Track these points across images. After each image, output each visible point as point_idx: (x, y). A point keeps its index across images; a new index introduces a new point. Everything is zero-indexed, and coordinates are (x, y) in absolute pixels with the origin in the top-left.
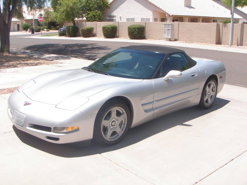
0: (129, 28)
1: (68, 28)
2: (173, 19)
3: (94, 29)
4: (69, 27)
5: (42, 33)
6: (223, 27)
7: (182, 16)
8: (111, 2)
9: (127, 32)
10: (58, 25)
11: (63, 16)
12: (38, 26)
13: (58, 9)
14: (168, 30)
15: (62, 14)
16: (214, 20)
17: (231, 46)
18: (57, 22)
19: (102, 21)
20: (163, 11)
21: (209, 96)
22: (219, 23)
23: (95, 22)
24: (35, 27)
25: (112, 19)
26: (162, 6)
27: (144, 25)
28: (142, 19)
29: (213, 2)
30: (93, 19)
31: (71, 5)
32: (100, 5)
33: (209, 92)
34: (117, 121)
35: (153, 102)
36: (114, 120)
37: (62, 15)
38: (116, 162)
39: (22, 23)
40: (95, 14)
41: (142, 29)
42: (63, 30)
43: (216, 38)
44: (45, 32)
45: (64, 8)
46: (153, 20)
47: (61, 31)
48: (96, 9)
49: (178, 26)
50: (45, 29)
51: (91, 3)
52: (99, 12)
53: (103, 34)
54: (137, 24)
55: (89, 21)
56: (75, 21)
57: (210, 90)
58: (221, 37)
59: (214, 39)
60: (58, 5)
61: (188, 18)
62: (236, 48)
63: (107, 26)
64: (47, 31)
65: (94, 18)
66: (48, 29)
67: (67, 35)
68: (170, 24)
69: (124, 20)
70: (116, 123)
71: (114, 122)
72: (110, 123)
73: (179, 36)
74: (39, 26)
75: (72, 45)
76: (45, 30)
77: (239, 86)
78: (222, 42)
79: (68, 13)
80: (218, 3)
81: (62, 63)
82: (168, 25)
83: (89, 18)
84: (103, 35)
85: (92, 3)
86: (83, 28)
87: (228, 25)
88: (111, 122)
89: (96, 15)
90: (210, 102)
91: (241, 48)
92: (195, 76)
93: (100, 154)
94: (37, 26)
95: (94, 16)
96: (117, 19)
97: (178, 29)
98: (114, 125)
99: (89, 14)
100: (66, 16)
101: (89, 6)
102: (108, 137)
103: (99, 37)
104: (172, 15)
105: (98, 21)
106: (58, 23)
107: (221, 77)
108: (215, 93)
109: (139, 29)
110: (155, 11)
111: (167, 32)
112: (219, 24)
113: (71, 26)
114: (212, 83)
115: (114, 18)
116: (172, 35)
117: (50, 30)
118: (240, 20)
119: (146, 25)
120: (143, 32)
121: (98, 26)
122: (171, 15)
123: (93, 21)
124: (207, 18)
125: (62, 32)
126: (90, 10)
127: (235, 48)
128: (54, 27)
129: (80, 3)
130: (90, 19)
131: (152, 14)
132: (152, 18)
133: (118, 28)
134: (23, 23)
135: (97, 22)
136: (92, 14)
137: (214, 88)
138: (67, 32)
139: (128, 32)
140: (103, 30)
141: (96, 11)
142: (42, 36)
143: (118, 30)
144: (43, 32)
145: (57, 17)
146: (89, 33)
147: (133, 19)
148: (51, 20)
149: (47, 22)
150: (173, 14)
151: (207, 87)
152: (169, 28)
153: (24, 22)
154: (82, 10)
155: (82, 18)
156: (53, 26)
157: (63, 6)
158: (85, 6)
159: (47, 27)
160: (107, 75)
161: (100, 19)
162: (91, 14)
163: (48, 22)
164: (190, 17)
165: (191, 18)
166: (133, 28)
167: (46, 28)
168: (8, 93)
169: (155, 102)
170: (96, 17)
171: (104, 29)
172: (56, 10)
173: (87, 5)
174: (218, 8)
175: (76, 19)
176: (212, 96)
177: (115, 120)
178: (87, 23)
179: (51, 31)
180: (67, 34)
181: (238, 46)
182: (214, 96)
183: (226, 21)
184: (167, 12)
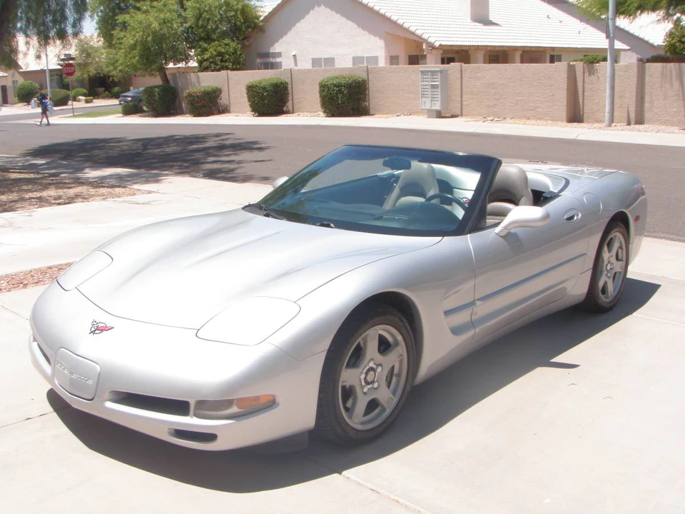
0: (323, 87)
1: (149, 91)
2: (443, 56)
3: (223, 93)
4: (151, 87)
5: (73, 109)
6: (587, 74)
7: (468, 48)
8: (267, 14)
9: (318, 95)
10: (115, 84)
11: (134, 57)
12: (60, 88)
13: (118, 39)
14: (433, 87)
15: (130, 53)
16: (553, 55)
17: (610, 125)
18: (113, 76)
19: (244, 70)
20: (413, 33)
21: (609, 275)
22: (574, 63)
23: (223, 73)
24: (52, 92)
25: (272, 63)
26: (410, 21)
27: (364, 76)
28: (356, 60)
29: (546, 5)
30: (217, 65)
31: (155, 25)
32: (235, 24)
33: (609, 262)
34: (379, 369)
35: (473, 303)
36: (371, 364)
37: (130, 56)
38: (397, 498)
39: (13, 82)
40: (223, 50)
41: (358, 87)
42: (132, 97)
43: (567, 106)
44: (81, 104)
45: (134, 36)
46: (386, 63)
47: (127, 102)
48: (224, 35)
49: (459, 76)
50: (81, 97)
51: (209, 20)
52: (233, 45)
53: (250, 105)
54: (345, 74)
55: (205, 69)
56: (167, 72)
57: (612, 256)
58: (581, 101)
59: (561, 107)
60: (118, 29)
61: (484, 52)
62: (624, 132)
63: (260, 83)
64: (87, 102)
65: (222, 61)
66: (89, 95)
67: (144, 111)
68: (438, 71)
69: (305, 64)
70: (377, 373)
71: (372, 373)
72: (363, 376)
73: (464, 103)
74: (62, 90)
75: (161, 140)
76: (79, 101)
77: (666, 239)
78: (585, 116)
79: (149, 49)
80: (559, 8)
81: (150, 192)
82: (433, 73)
83: (206, 60)
84: (249, 109)
85: (213, 19)
86: (191, 90)
87: (598, 68)
88: (364, 371)
89: (227, 53)
90: (612, 290)
91: (640, 131)
92: (575, 218)
93: (340, 474)
94: (59, 90)
95: (220, 54)
96: (286, 63)
97: (459, 85)
98: (372, 382)
99: (206, 50)
100: (141, 56)
101: (203, 27)
102: (357, 419)
103: (238, 112)
104: (440, 45)
105: (233, 69)
106: (116, 79)
107: (637, 219)
108: (623, 263)
109: (350, 86)
110: (391, 34)
111: (430, 93)
112: (574, 66)
113: (155, 87)
114: (616, 236)
115: (278, 60)
116: (446, 100)
117: (95, 98)
118: (622, 53)
119: (370, 75)
120: (362, 96)
121: (236, 84)
122: (437, 44)
123: (219, 70)
124: (535, 49)
125: (131, 104)
126: (208, 39)
127: (622, 130)
128: (105, 91)
129: (179, 20)
130: (211, 63)
131: (384, 45)
132: (384, 54)
133: (289, 87)
134: (17, 81)
135: (229, 72)
136: (215, 51)
137: (620, 251)
138: (147, 102)
139: (321, 96)
140: (247, 94)
141: (227, 41)
142: (74, 116)
143: (290, 92)
144: (76, 105)
145: (117, 61)
146: (209, 103)
147: (330, 61)
148: (96, 70)
149: (85, 76)
150: (443, 43)
151: (605, 248)
152: (435, 81)
153: (21, 81)
154: (187, 40)
155: (186, 63)
156: (103, 89)
157: (134, 29)
158: (192, 28)
159: (85, 91)
160: (328, 226)
161: (239, 63)
162: (212, 50)
163: (89, 75)
164: (489, 49)
165: (491, 51)
166: (335, 85)
167: (84, 95)
168: (9, 290)
169: (478, 303)
170: (227, 57)
171: (252, 91)
172: (114, 42)
173: (200, 24)
174: (561, 22)
175: (171, 65)
176: (615, 273)
177: (374, 366)
178: (201, 74)
179: (98, 102)
180: (145, 108)
181: (629, 124)
182: (622, 274)
183: (592, 58)
184: (425, 36)
